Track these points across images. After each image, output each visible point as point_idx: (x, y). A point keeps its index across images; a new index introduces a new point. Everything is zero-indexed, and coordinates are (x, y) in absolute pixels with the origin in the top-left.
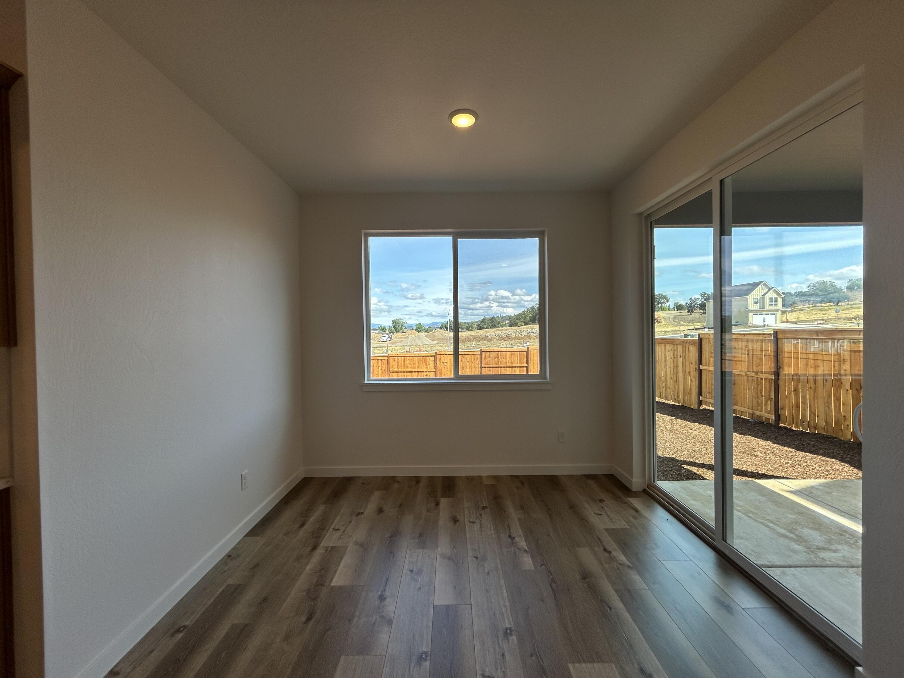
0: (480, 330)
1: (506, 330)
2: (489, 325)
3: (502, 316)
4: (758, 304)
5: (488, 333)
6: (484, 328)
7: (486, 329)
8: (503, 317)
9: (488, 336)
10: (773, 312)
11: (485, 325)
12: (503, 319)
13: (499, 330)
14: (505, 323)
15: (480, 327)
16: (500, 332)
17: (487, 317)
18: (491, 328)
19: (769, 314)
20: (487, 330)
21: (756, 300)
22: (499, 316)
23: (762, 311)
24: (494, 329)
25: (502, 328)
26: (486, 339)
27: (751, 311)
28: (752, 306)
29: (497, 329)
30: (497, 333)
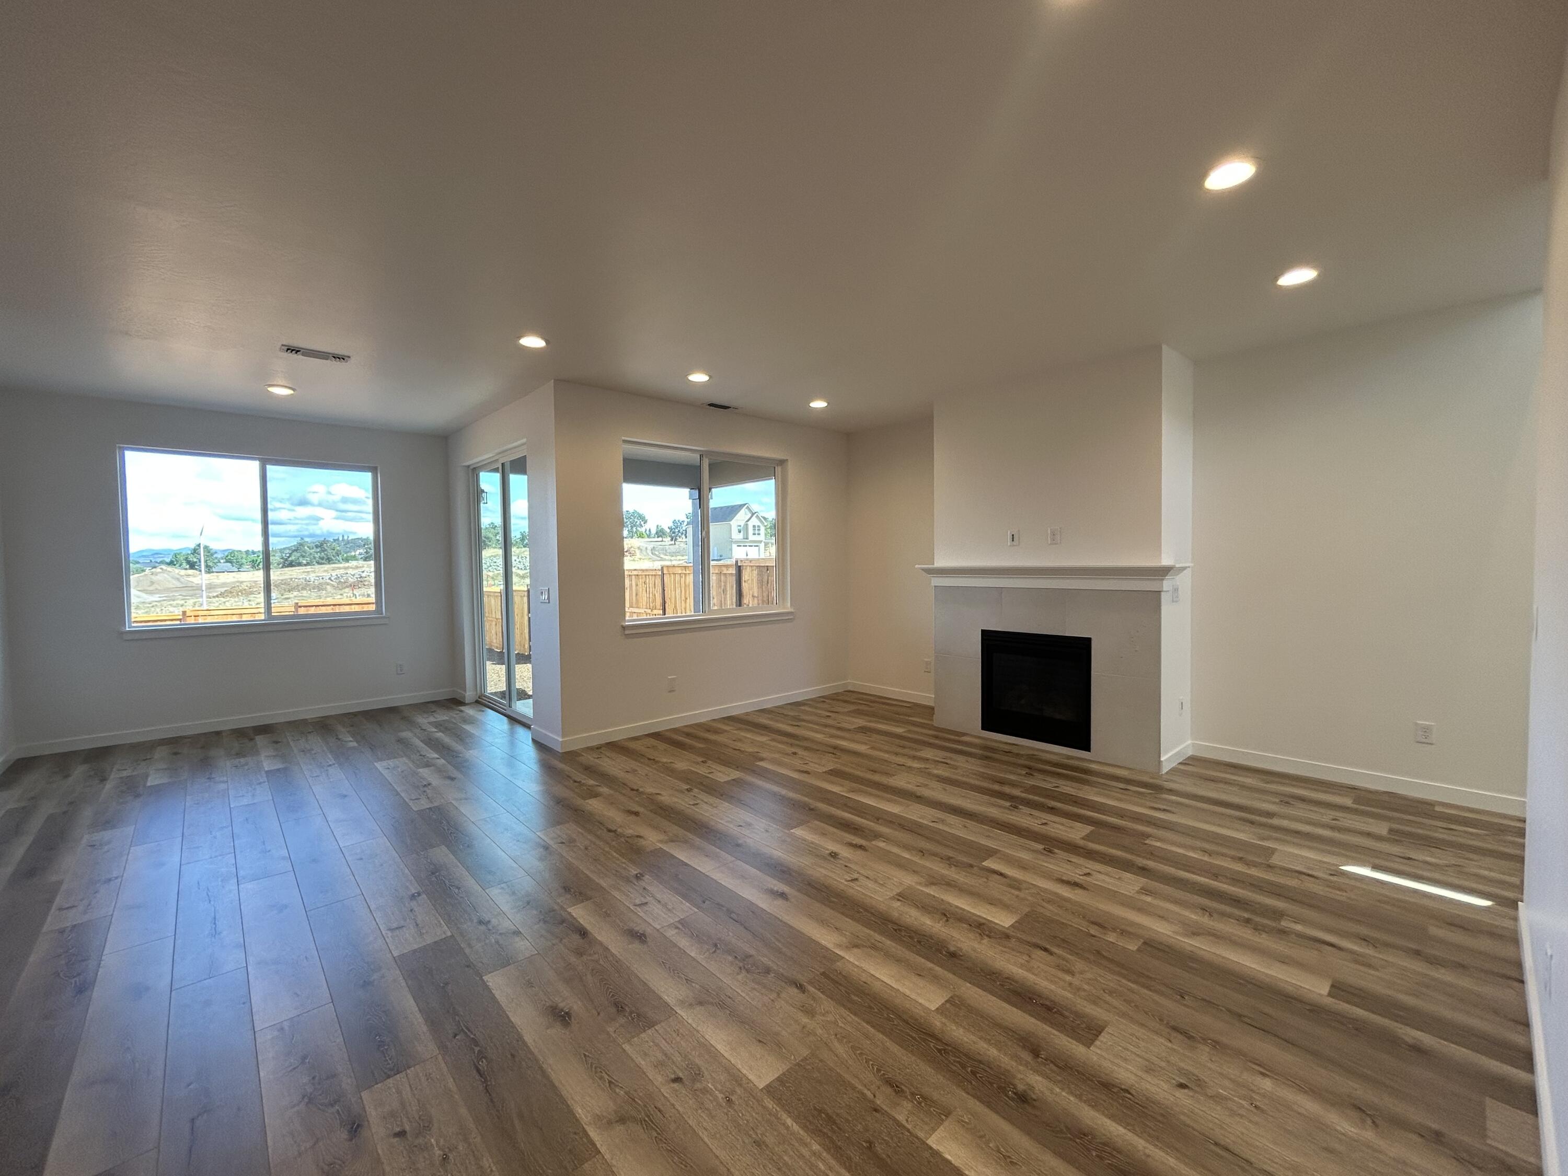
0: (290, 569)
1: (357, 567)
2: (315, 558)
3: (346, 538)
4: (742, 532)
5: (314, 575)
6: (300, 564)
7: (305, 565)
8: (348, 542)
9: (312, 580)
10: (756, 544)
11: (303, 557)
12: (348, 546)
13: (340, 568)
14: (353, 554)
15: (292, 561)
16: (342, 571)
17: (307, 539)
18: (318, 563)
19: (752, 546)
20: (309, 568)
21: (740, 528)
22: (338, 539)
23: (745, 542)
24: (326, 567)
25: (347, 565)
26: (306, 586)
27: (736, 542)
28: (737, 536)
29: (333, 565)
30: (334, 574)
